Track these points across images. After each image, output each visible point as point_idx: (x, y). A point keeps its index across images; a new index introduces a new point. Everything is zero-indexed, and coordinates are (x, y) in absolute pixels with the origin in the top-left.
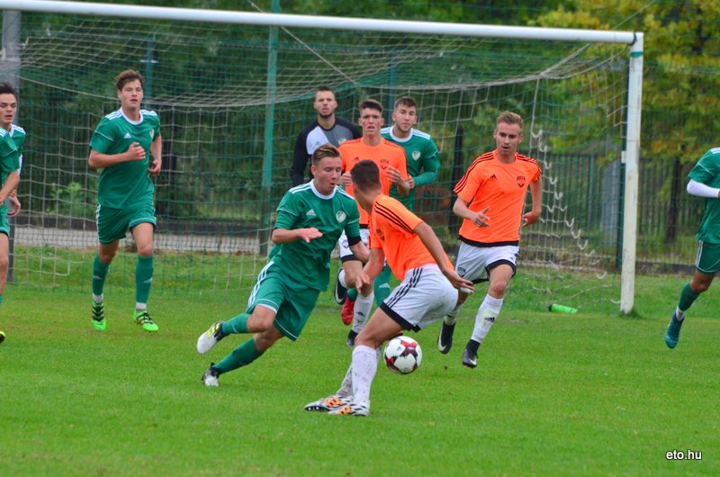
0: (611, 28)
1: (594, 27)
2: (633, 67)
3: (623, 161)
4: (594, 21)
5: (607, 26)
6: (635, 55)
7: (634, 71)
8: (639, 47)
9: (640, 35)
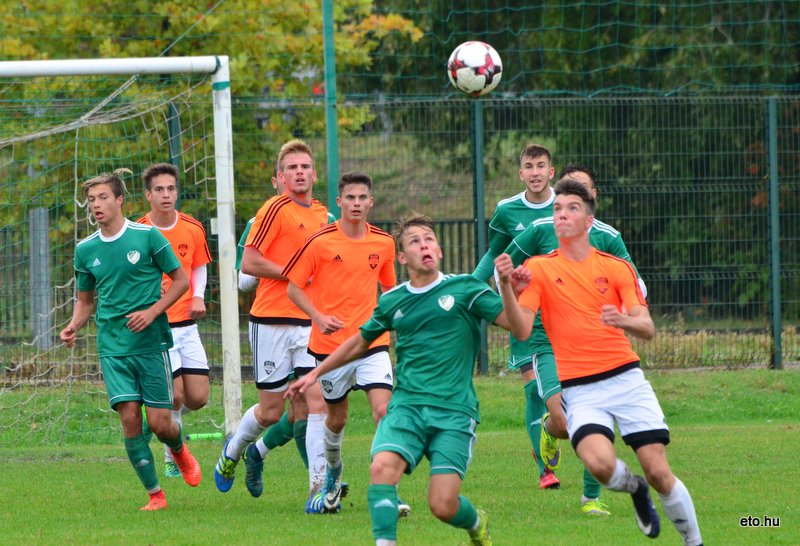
0: (52, 57)
1: (28, 58)
2: (217, 102)
3: (213, 233)
4: (28, 49)
5: (45, 55)
6: (218, 86)
7: (219, 107)
8: (223, 76)
9: (224, 59)
